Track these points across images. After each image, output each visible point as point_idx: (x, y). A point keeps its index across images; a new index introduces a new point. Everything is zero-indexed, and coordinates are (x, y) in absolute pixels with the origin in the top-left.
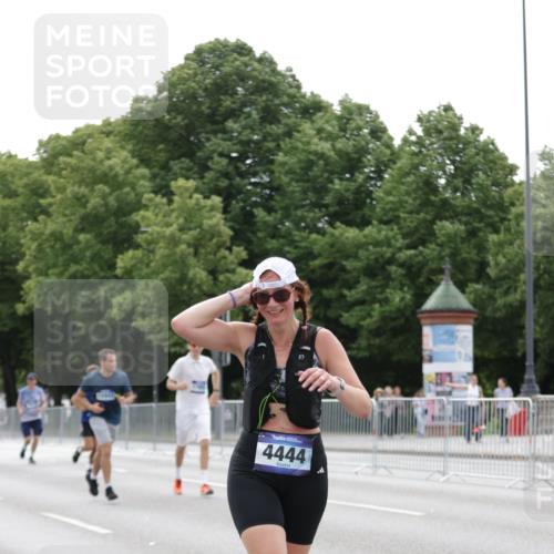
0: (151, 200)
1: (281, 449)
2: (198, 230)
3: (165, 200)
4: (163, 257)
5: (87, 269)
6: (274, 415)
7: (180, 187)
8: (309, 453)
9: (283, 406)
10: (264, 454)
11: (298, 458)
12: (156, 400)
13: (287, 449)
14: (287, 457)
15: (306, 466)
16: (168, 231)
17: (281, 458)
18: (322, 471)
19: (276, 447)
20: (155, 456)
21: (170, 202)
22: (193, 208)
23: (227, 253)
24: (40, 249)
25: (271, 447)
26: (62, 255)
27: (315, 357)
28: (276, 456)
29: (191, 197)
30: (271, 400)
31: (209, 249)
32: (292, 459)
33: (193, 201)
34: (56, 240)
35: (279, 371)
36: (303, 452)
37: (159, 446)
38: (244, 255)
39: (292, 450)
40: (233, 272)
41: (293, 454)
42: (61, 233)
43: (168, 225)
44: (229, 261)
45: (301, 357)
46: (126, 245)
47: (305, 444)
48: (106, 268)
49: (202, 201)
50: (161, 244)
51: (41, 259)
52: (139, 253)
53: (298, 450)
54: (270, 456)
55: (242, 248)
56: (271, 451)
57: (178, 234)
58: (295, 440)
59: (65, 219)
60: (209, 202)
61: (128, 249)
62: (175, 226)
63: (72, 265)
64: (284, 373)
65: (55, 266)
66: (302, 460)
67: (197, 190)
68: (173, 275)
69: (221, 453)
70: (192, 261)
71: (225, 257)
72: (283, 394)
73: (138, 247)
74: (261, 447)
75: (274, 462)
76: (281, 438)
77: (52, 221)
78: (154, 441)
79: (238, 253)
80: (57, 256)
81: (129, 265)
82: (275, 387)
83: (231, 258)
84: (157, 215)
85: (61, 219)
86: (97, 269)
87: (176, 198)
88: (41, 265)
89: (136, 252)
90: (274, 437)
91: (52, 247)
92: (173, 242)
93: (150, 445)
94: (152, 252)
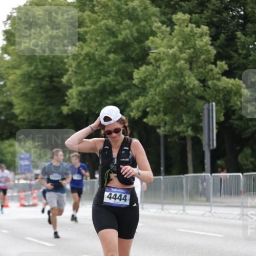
0: (159, 28)
1: (116, 195)
2: (192, 50)
3: (168, 29)
4: (167, 70)
5: (113, 80)
6: (112, 179)
7: (179, 19)
8: (128, 197)
9: (116, 175)
10: (108, 197)
11: (123, 199)
12: (163, 174)
13: (118, 195)
14: (118, 199)
15: (127, 203)
16: (171, 51)
17: (115, 199)
18: (135, 205)
19: (113, 194)
20: (163, 214)
21: (172, 30)
22: (188, 34)
23: (213, 66)
24: (79, 66)
25: (111, 194)
26: (95, 70)
27: (130, 152)
28: (113, 198)
29: (187, 26)
30: (110, 172)
31: (199, 64)
32: (120, 200)
33: (188, 29)
34: (90, 60)
35: (114, 159)
36: (125, 196)
37: (166, 207)
38: (226, 67)
39: (121, 196)
40: (219, 79)
41: (121, 197)
42: (94, 54)
43: (171, 47)
44: (214, 72)
45: (123, 152)
46: (140, 63)
47: (127, 193)
48: (126, 79)
49: (195, 29)
50: (166, 61)
51: (80, 74)
52: (150, 68)
53: (123, 195)
54: (110, 198)
55: (224, 62)
56: (111, 196)
57: (178, 53)
58: (122, 191)
59: (96, 44)
60: (199, 30)
61: (141, 66)
62: (176, 48)
63: (102, 77)
64: (116, 160)
65: (90, 78)
66: (125, 200)
67: (191, 21)
68: (175, 82)
69: (210, 212)
70: (188, 72)
71: (212, 70)
72: (116, 169)
73: (149, 64)
74: (106, 194)
75: (112, 201)
76: (115, 190)
77: (87, 45)
78: (162, 204)
79: (222, 66)
80: (91, 71)
81: (142, 76)
82: (112, 166)
83: (216, 70)
84: (163, 40)
85: (94, 44)
86: (120, 80)
87: (176, 27)
88: (79, 78)
89: (148, 67)
90: (112, 189)
91: (87, 64)
92: (175, 59)
93: (160, 206)
94: (159, 67)
